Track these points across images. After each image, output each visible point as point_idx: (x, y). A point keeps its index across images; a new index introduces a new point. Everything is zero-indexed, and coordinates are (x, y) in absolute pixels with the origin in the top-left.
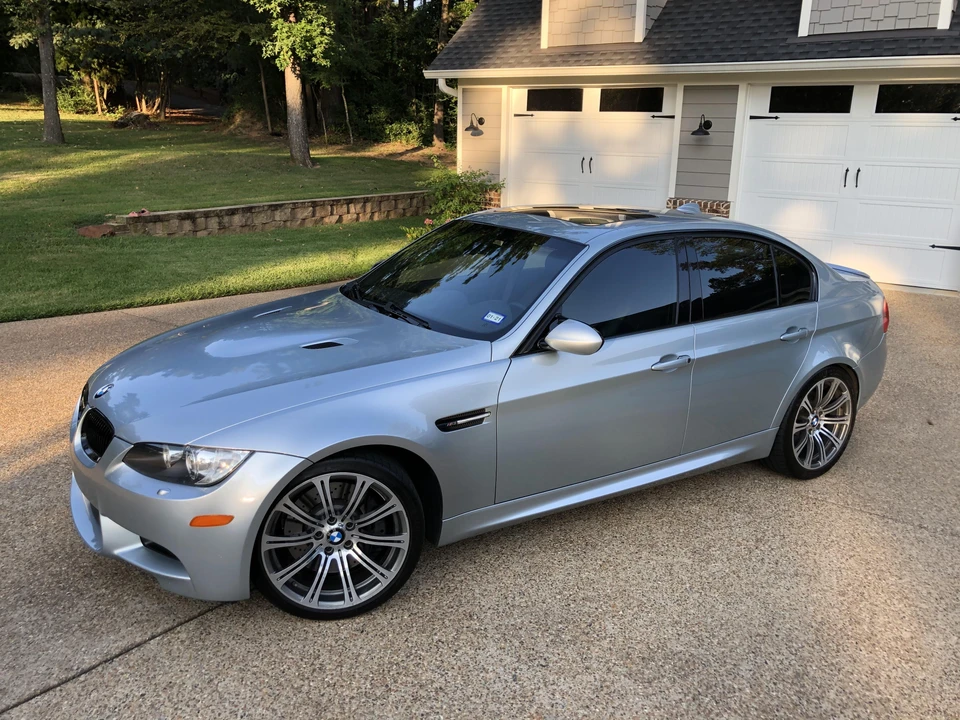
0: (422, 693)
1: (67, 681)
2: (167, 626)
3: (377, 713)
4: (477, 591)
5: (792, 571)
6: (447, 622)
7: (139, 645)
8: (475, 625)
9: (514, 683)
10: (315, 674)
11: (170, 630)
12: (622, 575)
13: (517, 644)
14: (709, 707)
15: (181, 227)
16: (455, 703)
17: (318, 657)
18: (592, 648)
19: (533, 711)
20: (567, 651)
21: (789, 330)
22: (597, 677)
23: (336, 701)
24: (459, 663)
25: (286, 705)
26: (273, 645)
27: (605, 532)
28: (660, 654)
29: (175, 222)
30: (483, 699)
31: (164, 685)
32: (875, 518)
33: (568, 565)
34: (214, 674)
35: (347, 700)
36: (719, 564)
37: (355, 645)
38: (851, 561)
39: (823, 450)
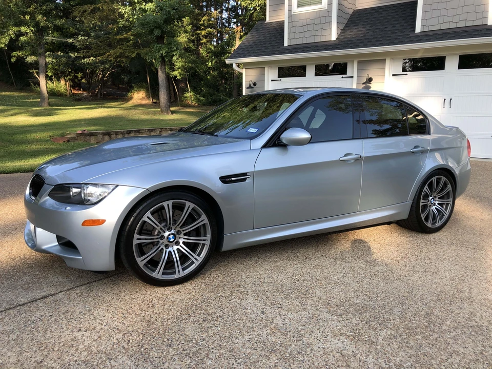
0: (209, 318)
1: (10, 309)
2: (69, 287)
3: (182, 326)
4: (244, 276)
5: (423, 270)
6: (226, 288)
7: (52, 295)
8: (242, 289)
9: (262, 314)
10: (149, 309)
11: (71, 289)
12: (326, 271)
13: (265, 298)
14: (376, 326)
15: (103, 139)
16: (228, 322)
17: (152, 302)
18: (308, 300)
19: (272, 326)
20: (293, 301)
21: (416, 147)
22: (310, 313)
23: (160, 320)
24: (231, 306)
25: (131, 322)
26: (127, 296)
27: (317, 253)
28: (347, 304)
29: (101, 136)
30: (244, 321)
31: (63, 312)
32: (469, 249)
33: (295, 266)
34: (92, 308)
35: (166, 320)
36: (381, 267)
37: (173, 297)
38: (457, 267)
39: (438, 218)
